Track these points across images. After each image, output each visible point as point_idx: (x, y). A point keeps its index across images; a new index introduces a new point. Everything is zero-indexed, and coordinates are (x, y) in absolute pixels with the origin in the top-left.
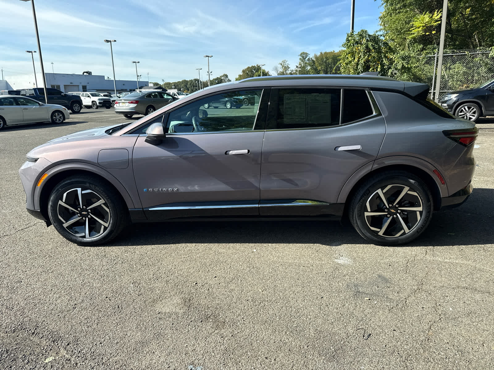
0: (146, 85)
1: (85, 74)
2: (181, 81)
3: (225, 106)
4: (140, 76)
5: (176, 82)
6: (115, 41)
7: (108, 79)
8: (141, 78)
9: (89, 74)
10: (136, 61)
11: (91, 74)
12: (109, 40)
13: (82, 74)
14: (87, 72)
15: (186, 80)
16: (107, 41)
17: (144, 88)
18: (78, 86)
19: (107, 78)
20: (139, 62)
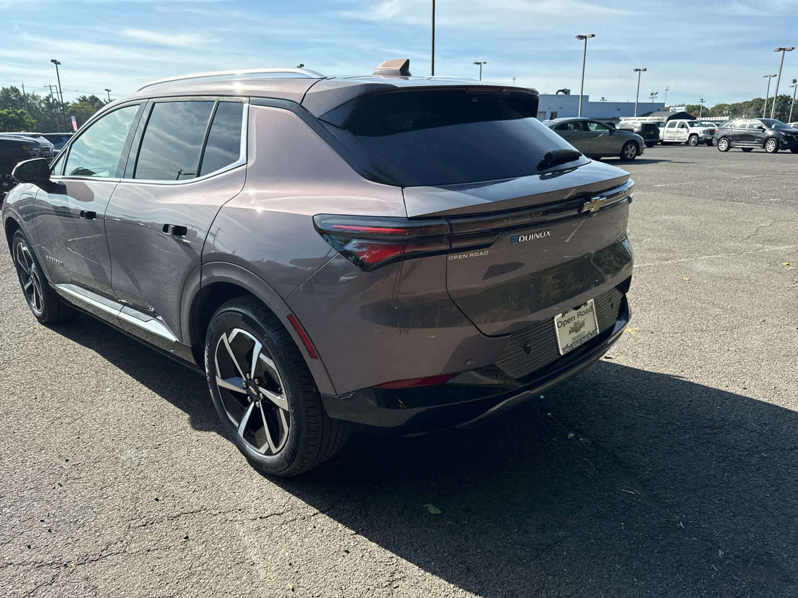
0: (658, 110)
1: (560, 93)
2: (751, 100)
3: (764, 147)
4: (656, 94)
5: (741, 102)
6: (593, 36)
7: (602, 101)
8: (656, 97)
9: (566, 93)
10: (641, 69)
11: (569, 94)
12: (584, 35)
13: (555, 94)
14: (563, 91)
15: (761, 99)
16: (581, 37)
17: (652, 114)
18: (545, 112)
19: (602, 99)
20: (645, 70)
